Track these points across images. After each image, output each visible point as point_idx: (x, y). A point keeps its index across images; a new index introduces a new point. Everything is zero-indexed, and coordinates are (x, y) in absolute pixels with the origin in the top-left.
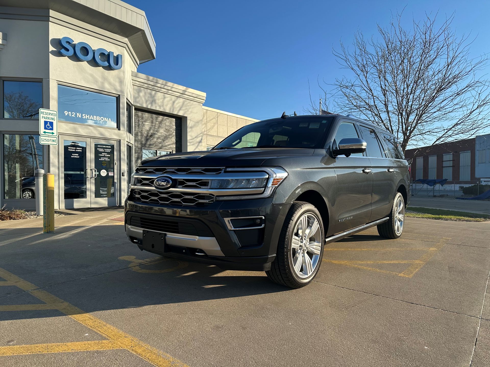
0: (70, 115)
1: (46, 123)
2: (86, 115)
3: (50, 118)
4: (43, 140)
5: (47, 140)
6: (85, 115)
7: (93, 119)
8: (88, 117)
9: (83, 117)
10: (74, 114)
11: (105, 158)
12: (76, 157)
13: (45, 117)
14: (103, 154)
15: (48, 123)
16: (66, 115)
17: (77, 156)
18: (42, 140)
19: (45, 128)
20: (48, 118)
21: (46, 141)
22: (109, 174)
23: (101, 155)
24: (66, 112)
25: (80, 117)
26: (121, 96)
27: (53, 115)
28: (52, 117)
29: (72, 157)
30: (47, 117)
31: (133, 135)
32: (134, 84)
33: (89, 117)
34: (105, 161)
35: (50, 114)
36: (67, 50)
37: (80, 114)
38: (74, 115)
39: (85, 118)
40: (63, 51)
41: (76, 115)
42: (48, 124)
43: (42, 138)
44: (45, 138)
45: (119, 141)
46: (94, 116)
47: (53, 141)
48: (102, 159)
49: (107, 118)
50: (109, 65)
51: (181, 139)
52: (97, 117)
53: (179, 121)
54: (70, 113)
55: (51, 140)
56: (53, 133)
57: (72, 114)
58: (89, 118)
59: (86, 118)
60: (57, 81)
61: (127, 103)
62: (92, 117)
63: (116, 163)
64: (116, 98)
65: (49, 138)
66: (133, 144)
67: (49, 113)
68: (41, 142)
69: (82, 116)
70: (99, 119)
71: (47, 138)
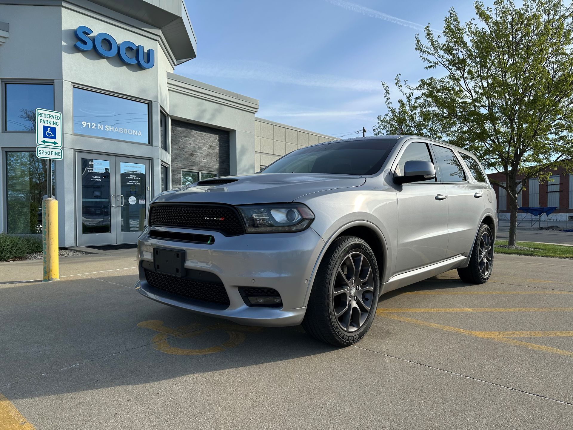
0: (89, 127)
1: (45, 128)
2: (110, 127)
3: (51, 122)
4: (42, 152)
5: (48, 153)
6: (108, 126)
7: (118, 132)
8: (111, 129)
9: (106, 130)
10: (94, 125)
11: (134, 182)
12: (97, 180)
13: (44, 120)
14: (131, 177)
15: (49, 129)
16: (84, 126)
17: (99, 179)
18: (40, 153)
19: (45, 136)
20: (48, 123)
21: (46, 153)
22: (140, 202)
23: (129, 178)
24: (84, 123)
25: (102, 129)
26: (153, 102)
27: (56, 118)
28: (54, 120)
29: (92, 180)
30: (47, 121)
31: (169, 153)
32: (170, 89)
33: (113, 129)
34: (134, 185)
35: (52, 117)
36: (85, 43)
37: (102, 125)
38: (94, 127)
39: (108, 130)
40: (79, 44)
41: (97, 126)
42: (49, 131)
43: (40, 150)
44: (44, 149)
45: (151, 160)
46: (120, 128)
47: (56, 154)
48: (130, 183)
49: (137, 131)
50: (138, 63)
51: (229, 158)
52: (124, 130)
53: (226, 136)
54: (89, 124)
55: (53, 153)
56: (55, 143)
57: (91, 126)
58: (113, 131)
59: (110, 130)
60: (72, 83)
61: (161, 112)
62: (117, 129)
63: (149, 188)
64: (147, 105)
65: (51, 150)
66: (169, 165)
67: (50, 116)
68: (39, 155)
69: (104, 128)
70: (127, 132)
71: (47, 150)
